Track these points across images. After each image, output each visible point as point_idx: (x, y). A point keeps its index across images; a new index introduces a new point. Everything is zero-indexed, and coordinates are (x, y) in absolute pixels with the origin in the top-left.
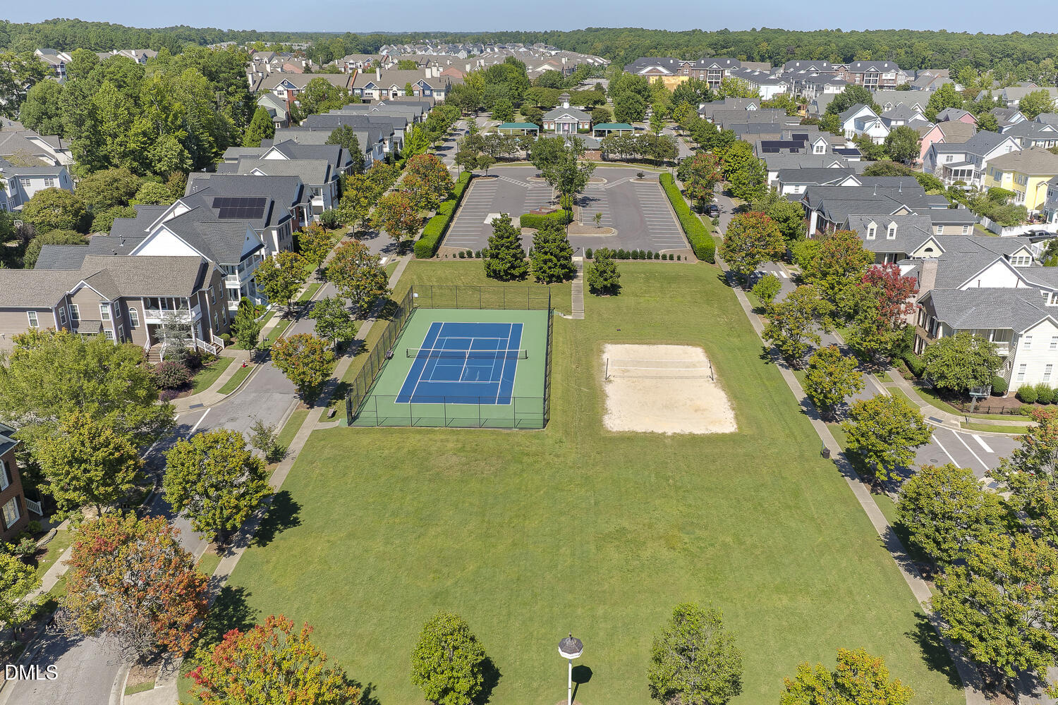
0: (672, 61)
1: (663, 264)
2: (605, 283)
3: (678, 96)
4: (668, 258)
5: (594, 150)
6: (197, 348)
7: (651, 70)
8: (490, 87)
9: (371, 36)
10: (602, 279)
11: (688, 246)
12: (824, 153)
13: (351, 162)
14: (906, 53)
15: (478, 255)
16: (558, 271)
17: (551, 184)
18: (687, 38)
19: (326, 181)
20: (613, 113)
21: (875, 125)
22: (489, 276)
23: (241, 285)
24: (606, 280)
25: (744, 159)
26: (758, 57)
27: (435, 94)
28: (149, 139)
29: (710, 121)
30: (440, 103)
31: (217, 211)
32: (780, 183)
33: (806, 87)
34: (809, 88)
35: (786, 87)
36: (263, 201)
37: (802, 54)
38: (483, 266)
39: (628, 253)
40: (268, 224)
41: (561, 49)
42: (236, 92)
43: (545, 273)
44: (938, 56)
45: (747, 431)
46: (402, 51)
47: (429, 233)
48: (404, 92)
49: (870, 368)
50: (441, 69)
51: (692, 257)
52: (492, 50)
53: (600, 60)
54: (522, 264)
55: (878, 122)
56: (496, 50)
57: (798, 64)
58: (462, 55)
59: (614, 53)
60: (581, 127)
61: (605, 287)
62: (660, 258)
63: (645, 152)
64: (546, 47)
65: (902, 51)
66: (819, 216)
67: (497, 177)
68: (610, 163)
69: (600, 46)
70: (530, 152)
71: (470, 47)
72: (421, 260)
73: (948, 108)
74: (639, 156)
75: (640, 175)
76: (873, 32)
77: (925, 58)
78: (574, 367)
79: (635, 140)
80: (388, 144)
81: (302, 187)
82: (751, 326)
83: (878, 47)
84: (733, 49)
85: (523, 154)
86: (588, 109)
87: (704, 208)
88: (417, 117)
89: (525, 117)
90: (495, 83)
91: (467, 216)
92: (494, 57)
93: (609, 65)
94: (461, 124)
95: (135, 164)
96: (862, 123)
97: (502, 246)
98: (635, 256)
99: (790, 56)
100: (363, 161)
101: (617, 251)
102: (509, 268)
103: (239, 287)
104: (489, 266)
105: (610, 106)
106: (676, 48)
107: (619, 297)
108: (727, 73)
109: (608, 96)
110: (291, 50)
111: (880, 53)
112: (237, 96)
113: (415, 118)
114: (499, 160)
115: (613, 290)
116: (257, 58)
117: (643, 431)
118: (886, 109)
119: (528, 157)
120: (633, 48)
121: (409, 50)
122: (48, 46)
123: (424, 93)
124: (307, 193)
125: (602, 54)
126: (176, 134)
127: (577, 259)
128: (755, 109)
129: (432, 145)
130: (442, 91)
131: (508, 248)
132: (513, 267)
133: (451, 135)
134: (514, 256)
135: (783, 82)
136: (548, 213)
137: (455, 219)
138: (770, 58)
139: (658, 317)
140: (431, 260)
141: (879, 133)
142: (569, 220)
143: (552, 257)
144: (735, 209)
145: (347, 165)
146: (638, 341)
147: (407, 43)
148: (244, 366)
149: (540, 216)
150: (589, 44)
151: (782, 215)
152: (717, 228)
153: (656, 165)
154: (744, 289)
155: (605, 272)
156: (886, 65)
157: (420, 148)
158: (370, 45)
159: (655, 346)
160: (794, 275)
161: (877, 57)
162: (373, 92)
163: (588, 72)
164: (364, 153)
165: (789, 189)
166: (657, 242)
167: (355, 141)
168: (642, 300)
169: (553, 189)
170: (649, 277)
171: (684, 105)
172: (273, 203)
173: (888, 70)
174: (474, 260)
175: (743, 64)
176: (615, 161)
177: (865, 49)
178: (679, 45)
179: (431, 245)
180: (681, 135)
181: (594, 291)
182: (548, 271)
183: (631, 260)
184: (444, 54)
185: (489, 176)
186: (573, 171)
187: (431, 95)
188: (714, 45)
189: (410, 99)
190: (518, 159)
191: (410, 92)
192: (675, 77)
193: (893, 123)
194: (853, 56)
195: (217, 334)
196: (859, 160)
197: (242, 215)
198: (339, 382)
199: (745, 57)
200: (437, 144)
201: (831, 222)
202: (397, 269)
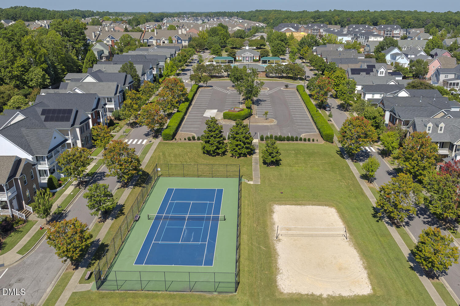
0: (295, 25)
1: (304, 144)
2: (272, 159)
3: (302, 43)
4: (307, 140)
5: (262, 72)
6: (13, 215)
7: (287, 29)
8: (210, 38)
9: (159, 13)
10: (270, 157)
11: (317, 131)
12: (384, 75)
13: (132, 82)
14: (402, 21)
15: (199, 139)
16: (244, 151)
17: (240, 94)
18: (301, 14)
19: (116, 94)
20: (270, 52)
21: (401, 58)
22: (204, 153)
23: (49, 167)
24: (273, 157)
25: (342, 79)
26: (334, 23)
27: (183, 42)
28: (25, 69)
29: (319, 56)
30: (186, 47)
31: (43, 117)
32: (364, 93)
33: (360, 37)
34: (361, 37)
35: (351, 37)
36: (70, 111)
37: (354, 21)
38: (201, 147)
39: (284, 137)
40: (73, 125)
41: (244, 19)
42: (79, 42)
43: (237, 152)
44: (416, 22)
45: (379, 293)
46: (173, 20)
47: (171, 125)
48: (168, 41)
49: (444, 225)
50: (188, 29)
51: (320, 139)
52: (213, 20)
53: (262, 24)
54: (224, 146)
55: (403, 56)
56: (215, 20)
57: (354, 26)
58: (200, 22)
59: (268, 21)
60: (255, 58)
61: (272, 161)
62: (303, 140)
63: (288, 73)
64: (237, 18)
65: (400, 20)
66: (391, 115)
67: (212, 87)
68: (270, 78)
69: (262, 18)
70: (229, 73)
71: (203, 18)
72: (166, 142)
73: (436, 49)
74: (285, 75)
75: (287, 86)
76: (384, 11)
77: (410, 23)
78: (255, 225)
79: (283, 67)
80: (155, 70)
81: (99, 99)
82: (362, 189)
83: (388, 18)
84: (322, 19)
85: (225, 74)
86: (258, 48)
87: (322, 106)
88: (173, 55)
89: (227, 53)
90: (212, 36)
91: (194, 111)
92: (214, 23)
93: (266, 27)
94: (195, 57)
95: (18, 82)
96: (394, 57)
97: (212, 136)
98: (288, 139)
99: (349, 22)
100: (139, 80)
101: (278, 137)
102: (216, 149)
103: (48, 169)
104: (204, 148)
105: (268, 48)
106: (296, 19)
107: (280, 167)
108: (321, 31)
109: (266, 42)
110: (122, 20)
111: (390, 21)
112: (80, 44)
113: (172, 55)
114: (212, 77)
115: (277, 163)
116: (104, 24)
117: (306, 293)
118: (403, 49)
119: (228, 76)
120: (277, 19)
121: (176, 20)
122: (8, 19)
123: (178, 41)
124: (102, 103)
125: (263, 22)
126: (41, 66)
127: (256, 141)
128: (342, 50)
129: (180, 68)
130: (187, 40)
131: (215, 138)
132: (218, 148)
133: (190, 62)
134: (219, 142)
135: (349, 35)
136: (238, 111)
137: (188, 113)
138: (339, 23)
139: (305, 182)
140: (171, 142)
141: (404, 62)
142: (250, 115)
143: (241, 143)
144: (338, 105)
145: (129, 83)
146: (294, 202)
147: (175, 17)
148: (41, 228)
149: (234, 113)
150: (257, 17)
151: (372, 115)
152: (331, 119)
153: (294, 79)
154: (352, 160)
155: (272, 153)
156: (395, 27)
157: (172, 72)
158: (158, 18)
159: (306, 207)
160: (379, 150)
161: (388, 23)
162: (153, 41)
163: (257, 30)
164: (140, 76)
165: (368, 96)
166: (300, 129)
167: (135, 70)
168: (294, 169)
169: (241, 96)
170: (298, 152)
171: (306, 48)
172: (77, 112)
173: (396, 29)
174: (196, 141)
175: (329, 26)
176: (273, 77)
177: (383, 19)
178: (298, 17)
179: (172, 133)
180: (304, 62)
181: (265, 163)
182: (238, 151)
183: (286, 142)
184: (192, 21)
185: (208, 86)
186: (252, 87)
187: (181, 43)
188: (313, 18)
189: (171, 45)
190: (223, 77)
191: (171, 42)
192: (298, 33)
193: (409, 56)
194: (377, 22)
195: (27, 203)
196: (401, 78)
197: (58, 119)
198: (100, 243)
199: (328, 23)
200: (182, 68)
201: (400, 120)
202: (151, 148)
